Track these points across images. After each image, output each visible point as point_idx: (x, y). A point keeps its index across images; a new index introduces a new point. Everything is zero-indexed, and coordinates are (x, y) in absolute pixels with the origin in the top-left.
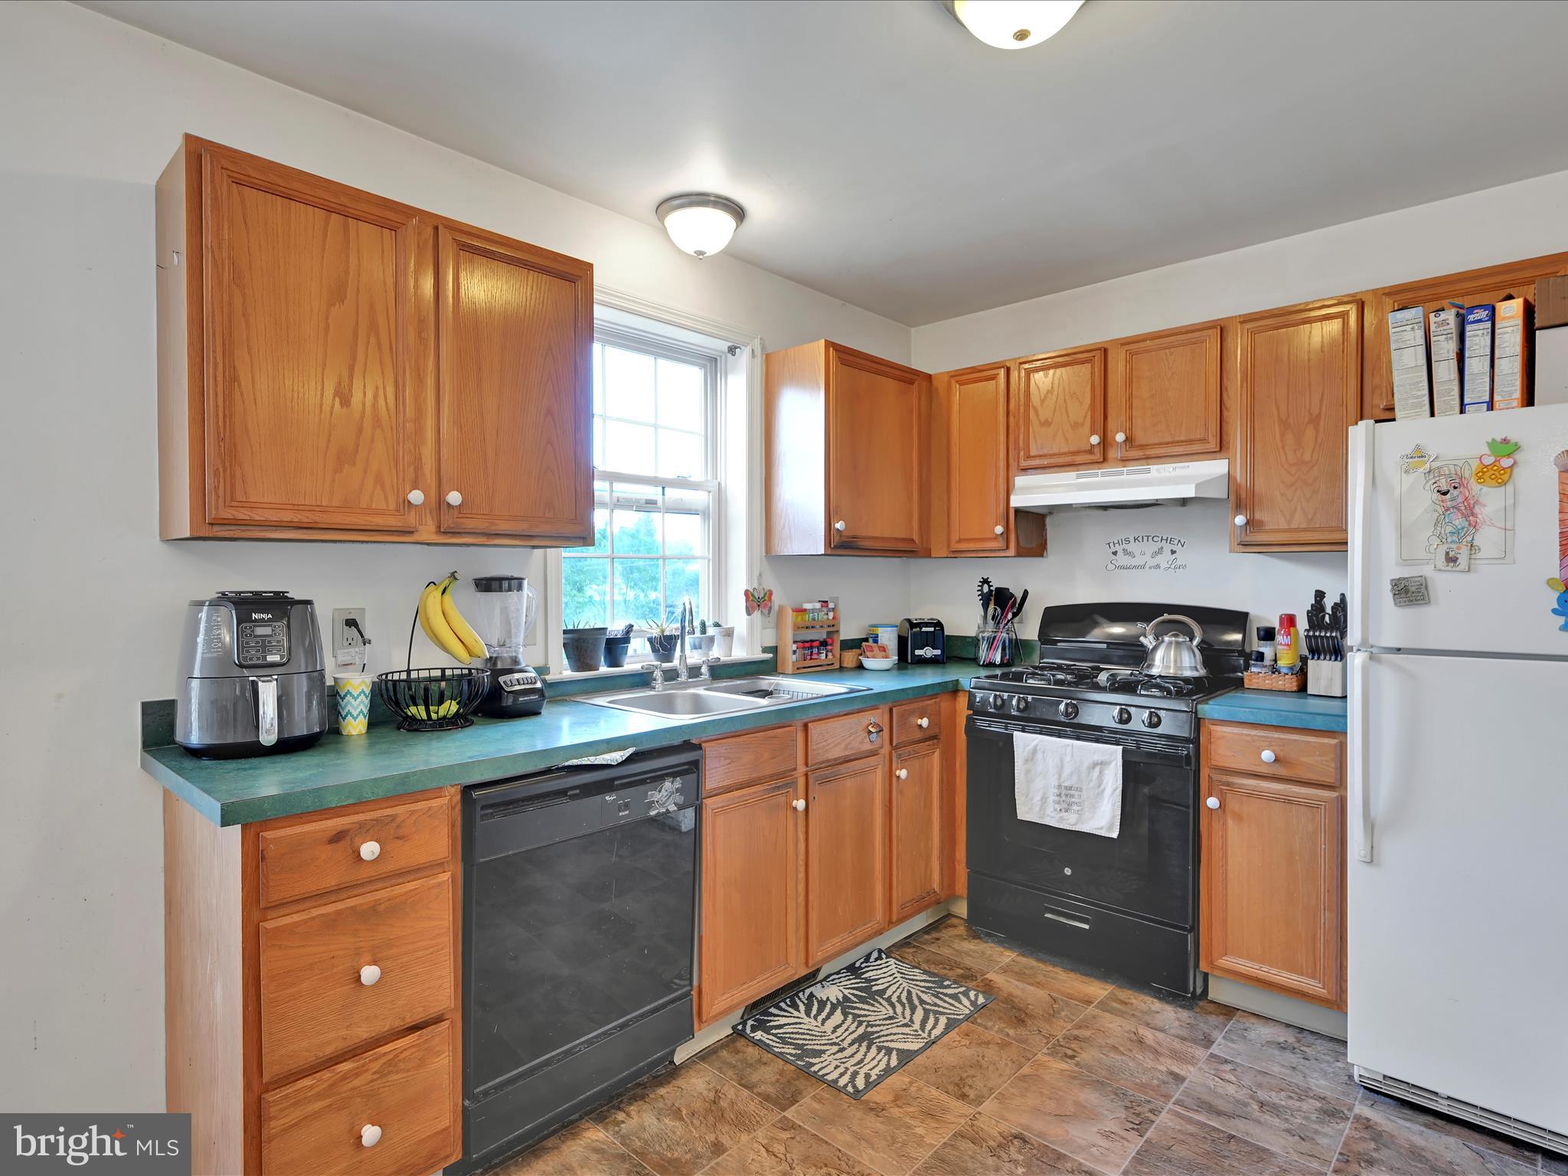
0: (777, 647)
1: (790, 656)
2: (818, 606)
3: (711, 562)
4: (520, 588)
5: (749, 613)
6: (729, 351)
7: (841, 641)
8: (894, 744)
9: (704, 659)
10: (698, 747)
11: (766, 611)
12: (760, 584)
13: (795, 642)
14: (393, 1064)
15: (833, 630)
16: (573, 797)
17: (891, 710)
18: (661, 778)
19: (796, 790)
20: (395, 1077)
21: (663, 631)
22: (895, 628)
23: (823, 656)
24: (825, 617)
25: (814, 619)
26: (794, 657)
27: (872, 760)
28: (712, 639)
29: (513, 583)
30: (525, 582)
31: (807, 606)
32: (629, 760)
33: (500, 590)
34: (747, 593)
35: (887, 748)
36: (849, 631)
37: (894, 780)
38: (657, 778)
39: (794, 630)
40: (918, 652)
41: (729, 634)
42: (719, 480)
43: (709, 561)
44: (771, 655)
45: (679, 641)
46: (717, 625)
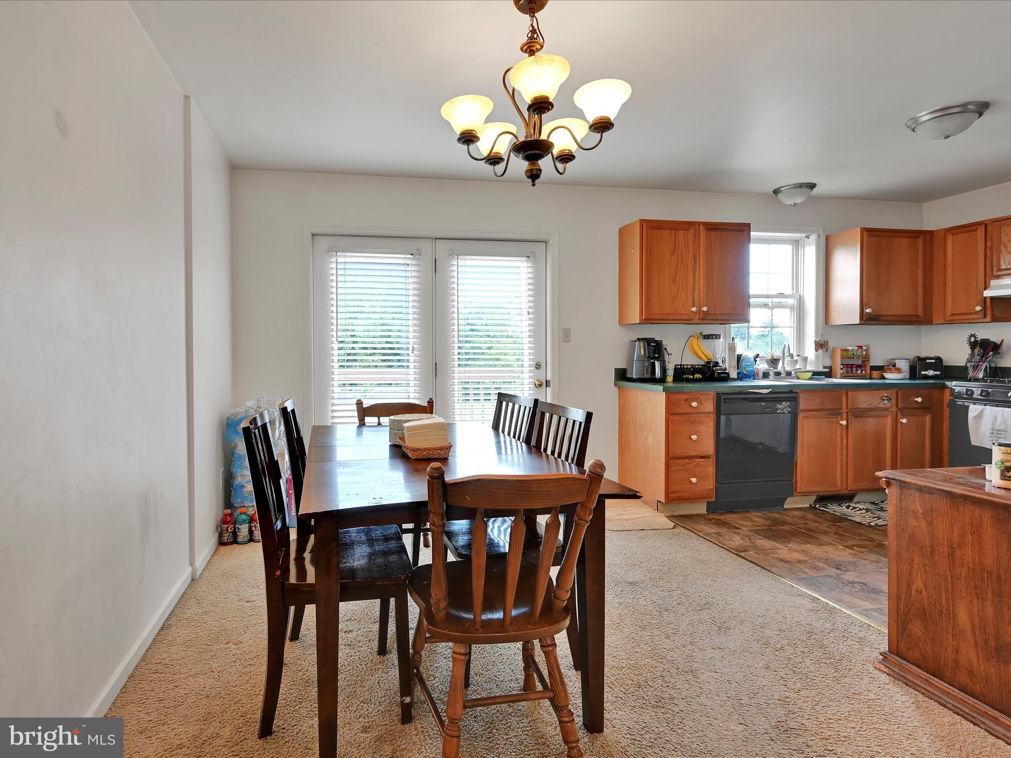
0: (831, 367)
1: (838, 369)
2: (856, 348)
3: (795, 329)
4: (720, 338)
5: (816, 351)
6: (806, 237)
7: (871, 366)
8: (899, 407)
9: (793, 368)
10: (797, 393)
11: (825, 350)
12: (822, 338)
13: (842, 365)
14: (698, 465)
15: (866, 359)
16: (750, 401)
17: (897, 392)
18: (782, 401)
19: (842, 417)
20: (699, 469)
21: (773, 357)
22: (908, 360)
23: (859, 372)
24: (861, 353)
25: (853, 354)
26: (842, 371)
27: (886, 413)
28: (796, 361)
29: (717, 337)
30: (721, 336)
31: (849, 348)
32: (770, 393)
33: (712, 339)
34: (815, 342)
35: (894, 409)
36: (875, 361)
37: (899, 424)
38: (781, 400)
39: (842, 359)
40: (923, 373)
41: (805, 359)
42: (800, 293)
43: (794, 328)
44: (828, 370)
45: (781, 362)
46: (799, 356)
